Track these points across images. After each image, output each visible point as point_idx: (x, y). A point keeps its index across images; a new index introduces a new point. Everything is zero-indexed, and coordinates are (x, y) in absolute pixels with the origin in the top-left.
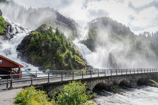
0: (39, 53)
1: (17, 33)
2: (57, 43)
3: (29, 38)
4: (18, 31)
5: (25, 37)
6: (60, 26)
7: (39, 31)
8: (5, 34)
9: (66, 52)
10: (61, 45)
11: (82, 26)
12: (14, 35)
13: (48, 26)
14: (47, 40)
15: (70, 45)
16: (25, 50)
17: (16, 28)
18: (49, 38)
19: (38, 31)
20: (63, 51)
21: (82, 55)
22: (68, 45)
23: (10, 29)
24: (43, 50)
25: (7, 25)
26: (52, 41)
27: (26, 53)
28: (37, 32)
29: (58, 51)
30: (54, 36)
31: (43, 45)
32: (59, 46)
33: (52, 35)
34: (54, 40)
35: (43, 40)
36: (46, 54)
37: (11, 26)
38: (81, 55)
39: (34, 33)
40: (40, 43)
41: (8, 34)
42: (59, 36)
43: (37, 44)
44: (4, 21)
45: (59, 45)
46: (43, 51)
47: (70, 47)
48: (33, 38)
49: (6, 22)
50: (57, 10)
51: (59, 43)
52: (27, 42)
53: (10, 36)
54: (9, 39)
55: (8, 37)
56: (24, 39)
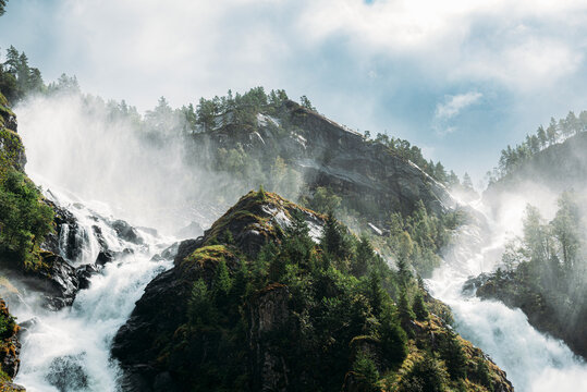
0: (244, 377)
1: (104, 258)
2: (345, 304)
3: (178, 287)
4: (106, 247)
5: (154, 283)
6: (329, 193)
7: (227, 241)
8: (52, 272)
9: (408, 364)
10: (373, 320)
11: (466, 177)
12: (88, 270)
13: (273, 206)
14: (285, 294)
15: (422, 316)
16: (160, 359)
17: (98, 230)
18: (299, 281)
19: (220, 242)
20: (391, 355)
21: (503, 374)
22: (413, 314)
23: (72, 239)
24: (268, 357)
25: (57, 220)
26: (318, 297)
27: (165, 374)
28: (220, 248)
29: (365, 360)
30: (326, 265)
31: (265, 322)
32: (359, 324)
33: (311, 261)
34: (324, 287)
35: (263, 294)
36: (283, 379)
37: (72, 221)
38: (498, 378)
39: (201, 254)
40: (248, 315)
41: (64, 272)
42: (348, 263)
43: (226, 319)
44: (40, 201)
45: (363, 320)
46: (269, 361)
47: (423, 324)
48: (200, 286)
49: (47, 201)
50: (307, 102)
51: (359, 305)
52: (164, 312)
53: (73, 281)
54: (68, 300)
55: (65, 286)
56: (152, 294)
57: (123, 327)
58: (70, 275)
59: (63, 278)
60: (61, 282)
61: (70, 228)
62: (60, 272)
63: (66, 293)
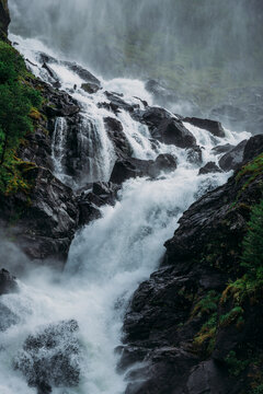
3: (231, 216)
5: (196, 208)
8: (32, 194)
16: (200, 339)
17: (114, 127)
23: (72, 142)
25: (48, 111)
27: (208, 365)
37: (73, 111)
41: (54, 194)
44: (22, 82)
52: (209, 258)
53: (68, 210)
54: (61, 241)
55: (55, 218)
56: (190, 228)
57: (144, 285)
58: (64, 200)
59: (51, 205)
60: (49, 212)
61: (69, 123)
62: (46, 195)
63: (58, 229)
